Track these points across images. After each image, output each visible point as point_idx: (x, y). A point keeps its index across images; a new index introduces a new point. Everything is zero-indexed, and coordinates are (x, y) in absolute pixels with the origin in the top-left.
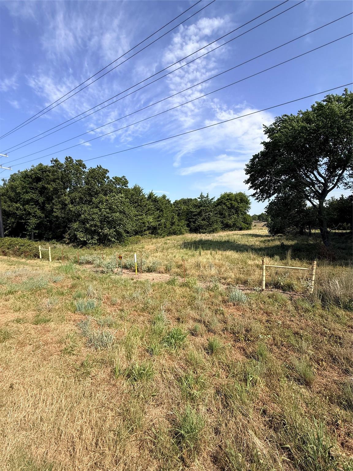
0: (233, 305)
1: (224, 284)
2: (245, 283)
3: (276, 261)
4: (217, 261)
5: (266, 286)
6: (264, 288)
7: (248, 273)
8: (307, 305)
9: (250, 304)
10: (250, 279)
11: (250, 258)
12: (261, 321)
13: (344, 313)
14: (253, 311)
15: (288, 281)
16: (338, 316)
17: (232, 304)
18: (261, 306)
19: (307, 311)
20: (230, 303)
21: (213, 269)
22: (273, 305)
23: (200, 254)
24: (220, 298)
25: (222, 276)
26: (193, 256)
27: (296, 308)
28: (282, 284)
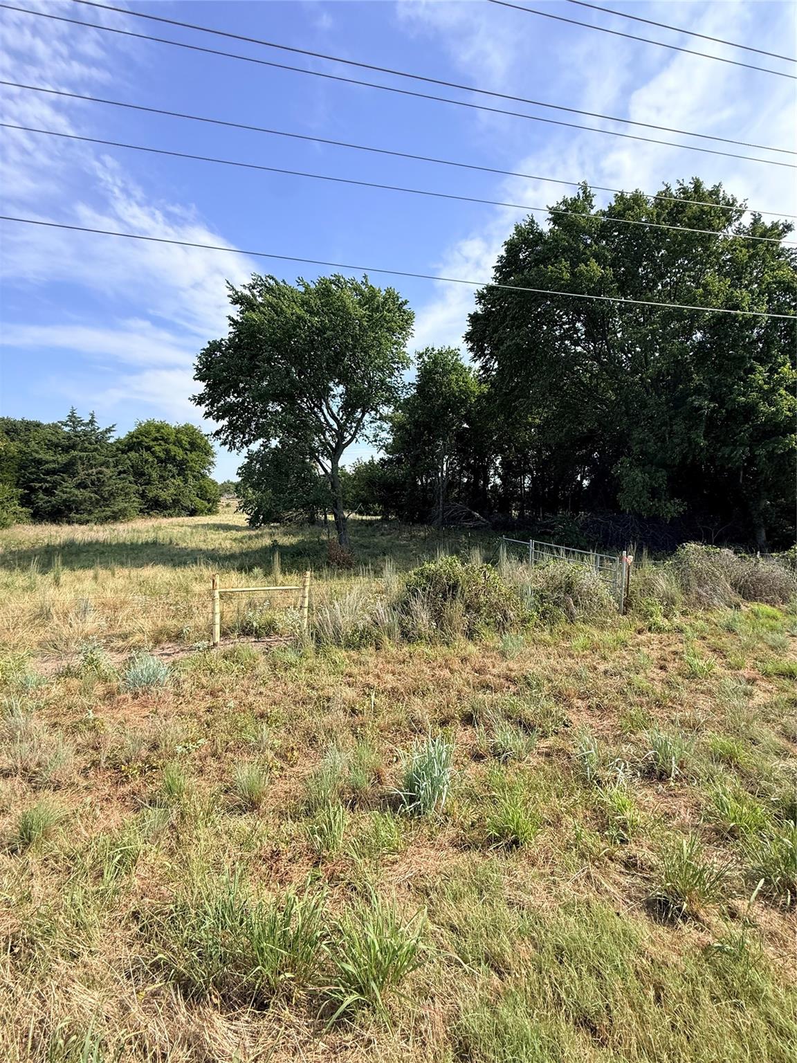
0: (133, 698)
1: (120, 651)
2: (178, 637)
3: (256, 578)
4: (109, 594)
5: (224, 634)
6: (217, 639)
7: (189, 614)
8: (291, 657)
9: (177, 683)
10: (188, 626)
11: (200, 579)
12: (194, 715)
13: (345, 654)
14: (183, 696)
15: (268, 616)
16: (334, 662)
17: (129, 696)
18: (204, 680)
19: (288, 666)
20: (123, 696)
21: (90, 618)
22: (229, 671)
23: (57, 581)
24: (100, 689)
25: (117, 631)
26: (30, 588)
27: (274, 666)
28: (255, 624)
